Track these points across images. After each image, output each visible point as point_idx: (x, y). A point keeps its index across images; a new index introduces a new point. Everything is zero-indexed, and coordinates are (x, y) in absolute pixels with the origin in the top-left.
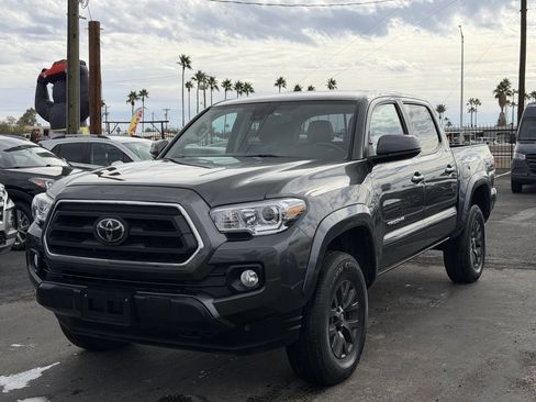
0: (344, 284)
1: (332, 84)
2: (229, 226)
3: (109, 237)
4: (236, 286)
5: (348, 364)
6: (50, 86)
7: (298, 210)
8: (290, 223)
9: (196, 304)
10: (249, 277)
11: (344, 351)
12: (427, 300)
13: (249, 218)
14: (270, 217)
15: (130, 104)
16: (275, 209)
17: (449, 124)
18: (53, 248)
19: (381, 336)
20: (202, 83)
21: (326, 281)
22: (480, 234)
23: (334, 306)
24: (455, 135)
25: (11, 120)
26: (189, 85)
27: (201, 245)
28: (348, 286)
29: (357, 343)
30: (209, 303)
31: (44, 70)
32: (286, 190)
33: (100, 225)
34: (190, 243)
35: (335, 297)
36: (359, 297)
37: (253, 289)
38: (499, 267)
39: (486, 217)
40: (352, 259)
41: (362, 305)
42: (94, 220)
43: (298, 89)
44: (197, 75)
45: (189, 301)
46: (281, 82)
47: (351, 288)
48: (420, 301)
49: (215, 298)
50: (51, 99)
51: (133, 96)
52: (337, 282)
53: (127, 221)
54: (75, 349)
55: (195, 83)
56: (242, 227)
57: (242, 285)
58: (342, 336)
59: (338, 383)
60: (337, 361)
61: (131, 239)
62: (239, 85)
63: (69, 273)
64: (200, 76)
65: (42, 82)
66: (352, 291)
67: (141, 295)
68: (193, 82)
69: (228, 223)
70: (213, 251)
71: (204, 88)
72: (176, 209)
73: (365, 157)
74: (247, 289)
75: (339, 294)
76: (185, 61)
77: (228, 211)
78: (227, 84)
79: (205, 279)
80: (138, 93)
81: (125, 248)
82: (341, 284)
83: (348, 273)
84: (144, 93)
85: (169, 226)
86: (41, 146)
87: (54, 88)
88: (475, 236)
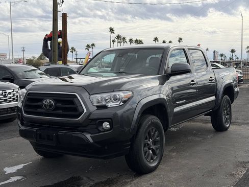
0: (152, 129)
1: (180, 40)
2: (99, 103)
3: (48, 107)
4: (100, 129)
5: (154, 165)
6: (49, 42)
7: (129, 96)
8: (125, 102)
9: (83, 137)
10: (106, 125)
11: (152, 159)
12: (201, 139)
13: (107, 99)
14: (116, 99)
15: (87, 50)
16: (118, 96)
17: (237, 58)
18: (26, 112)
19: (175, 154)
20: (119, 40)
21: (142, 128)
22: (229, 109)
23: (146, 139)
24: (240, 63)
25: (34, 58)
26: (114, 41)
27: (85, 111)
28: (154, 130)
29: (159, 156)
30: (88, 136)
31: (46, 35)
32: (124, 87)
33: (44, 102)
34: (80, 110)
35: (147, 135)
36: (160, 135)
37: (108, 130)
38: (239, 124)
39: (232, 101)
40: (156, 118)
41: (162, 139)
42: (41, 100)
43: (164, 42)
44: (117, 37)
45: (79, 135)
46: (156, 39)
47: (156, 131)
48: (198, 139)
49: (91, 134)
50: (50, 48)
51: (88, 46)
52: (148, 128)
53: (55, 100)
54: (40, 157)
55: (116, 40)
56: (104, 103)
57: (103, 128)
58: (151, 152)
59: (149, 173)
60: (148, 163)
61: (57, 108)
62: (136, 41)
63: (32, 123)
64: (118, 37)
65: (46, 40)
66: (156, 132)
67: (61, 133)
68: (115, 39)
69: (98, 102)
70: (90, 114)
71: (120, 42)
72: (75, 95)
73: (165, 73)
74: (105, 131)
75: (149, 133)
76: (112, 30)
77: (99, 97)
78: (131, 41)
79: (87, 126)
80: (90, 45)
81: (54, 112)
82: (151, 129)
83: (154, 124)
84: (93, 45)
85: (72, 102)
86: (39, 69)
87: (51, 43)
88: (226, 110)
